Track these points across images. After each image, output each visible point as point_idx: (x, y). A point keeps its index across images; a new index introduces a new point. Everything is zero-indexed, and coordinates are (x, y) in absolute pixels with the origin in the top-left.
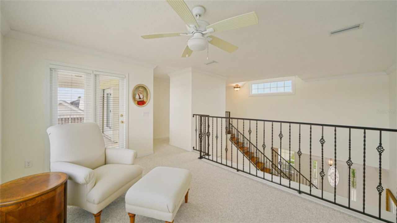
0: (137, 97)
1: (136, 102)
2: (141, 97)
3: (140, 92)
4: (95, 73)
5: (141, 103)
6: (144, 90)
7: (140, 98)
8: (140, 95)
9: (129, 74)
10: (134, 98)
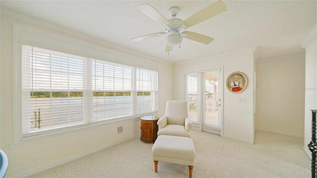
0: (232, 84)
1: (231, 89)
2: (237, 83)
3: (235, 79)
4: (201, 72)
5: (237, 89)
6: (240, 77)
7: (235, 85)
8: (236, 82)
9: (224, 66)
10: (229, 86)
